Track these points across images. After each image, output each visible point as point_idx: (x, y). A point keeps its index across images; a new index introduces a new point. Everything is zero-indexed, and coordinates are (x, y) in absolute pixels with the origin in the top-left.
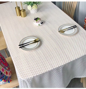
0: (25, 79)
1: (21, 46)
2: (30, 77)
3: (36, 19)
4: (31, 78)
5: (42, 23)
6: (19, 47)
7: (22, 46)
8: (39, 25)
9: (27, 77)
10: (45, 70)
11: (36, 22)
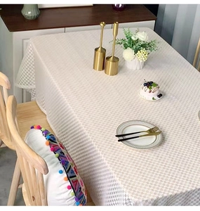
0: (141, 200)
1: (121, 138)
2: (151, 197)
3: (149, 85)
4: (152, 200)
5: (160, 96)
6: (118, 139)
7: (123, 138)
8: (153, 99)
9: (144, 197)
10: (179, 188)
11: (148, 90)
